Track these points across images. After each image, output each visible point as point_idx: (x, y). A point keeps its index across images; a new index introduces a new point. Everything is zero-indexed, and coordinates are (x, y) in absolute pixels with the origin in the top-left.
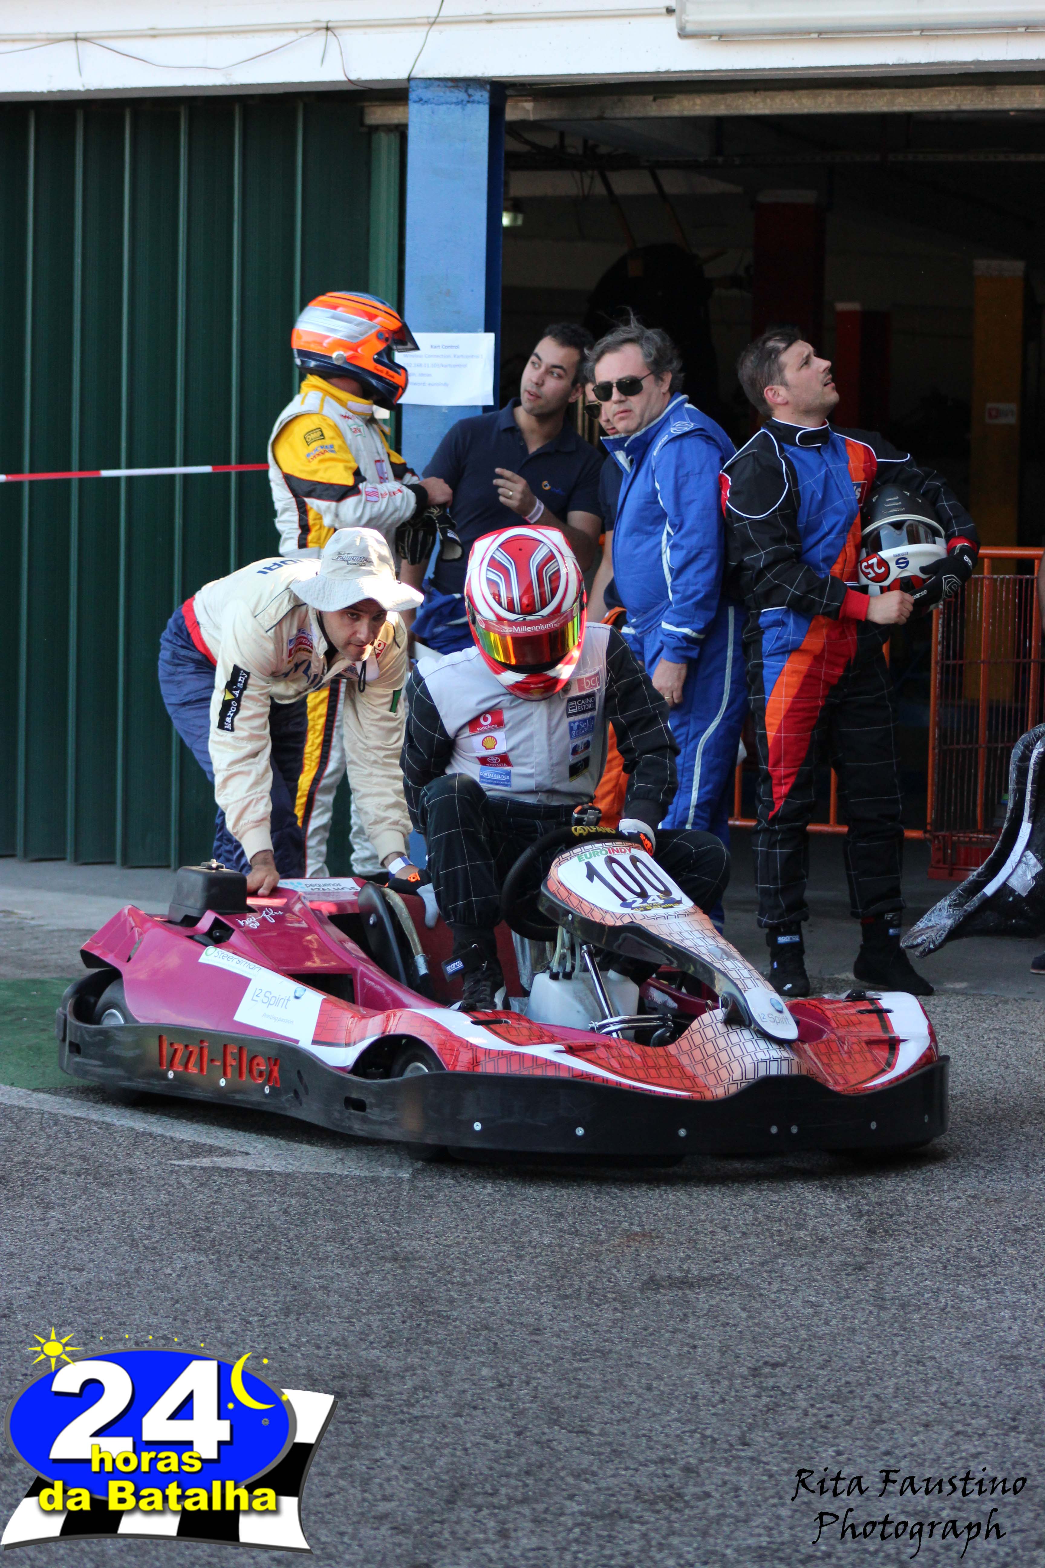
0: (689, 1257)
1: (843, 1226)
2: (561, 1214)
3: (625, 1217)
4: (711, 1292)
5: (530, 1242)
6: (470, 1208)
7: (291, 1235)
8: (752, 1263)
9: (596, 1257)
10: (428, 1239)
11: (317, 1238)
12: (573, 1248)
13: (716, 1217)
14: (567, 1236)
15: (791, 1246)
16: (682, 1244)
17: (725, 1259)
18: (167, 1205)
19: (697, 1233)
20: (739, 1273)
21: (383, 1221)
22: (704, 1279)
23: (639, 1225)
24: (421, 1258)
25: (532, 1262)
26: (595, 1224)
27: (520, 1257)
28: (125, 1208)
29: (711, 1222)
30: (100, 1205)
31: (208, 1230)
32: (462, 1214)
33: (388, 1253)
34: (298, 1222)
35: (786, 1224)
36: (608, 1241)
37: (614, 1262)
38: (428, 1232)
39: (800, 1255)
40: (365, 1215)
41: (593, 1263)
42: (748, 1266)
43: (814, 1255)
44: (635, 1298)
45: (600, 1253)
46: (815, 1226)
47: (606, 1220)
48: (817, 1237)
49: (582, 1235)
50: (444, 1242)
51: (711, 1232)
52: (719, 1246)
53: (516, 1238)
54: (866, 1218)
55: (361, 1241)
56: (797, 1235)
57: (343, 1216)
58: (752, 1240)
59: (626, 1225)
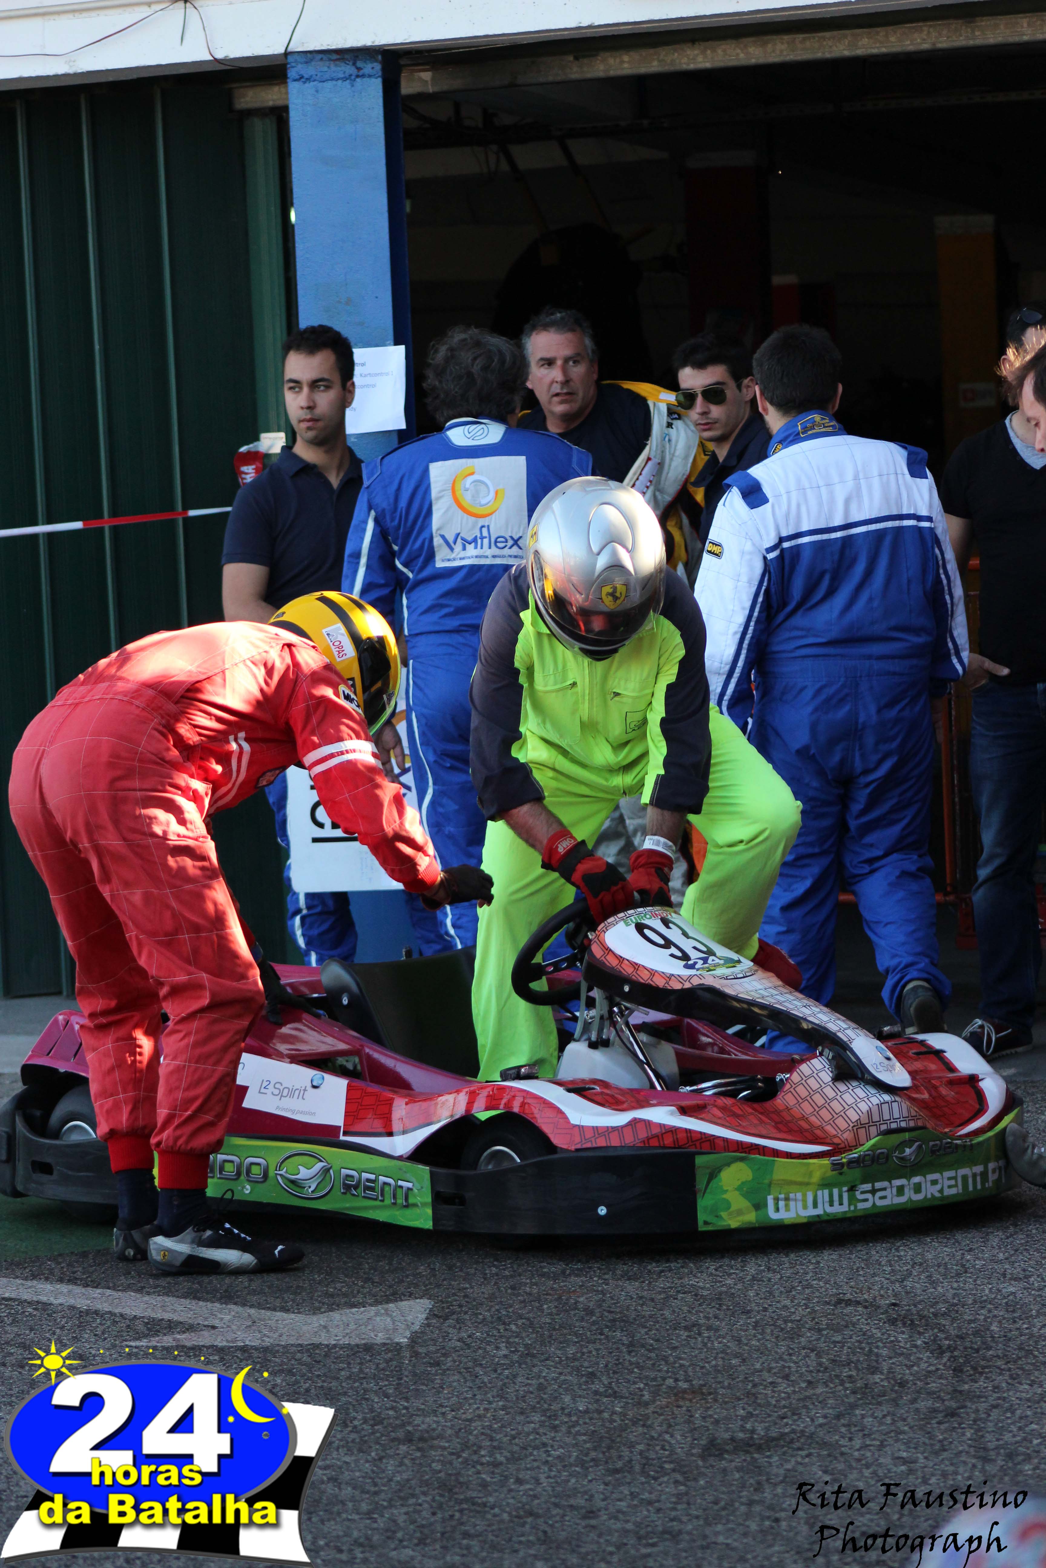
0: (751, 1415)
1: (923, 1366)
2: (593, 1375)
3: (667, 1372)
4: (784, 1453)
5: (563, 1409)
6: (485, 1373)
8: (825, 1417)
9: (643, 1421)
10: (443, 1414)
12: (614, 1413)
13: (773, 1365)
14: (605, 1400)
15: (866, 1392)
16: (739, 1399)
17: (794, 1414)
19: (755, 1385)
20: (812, 1429)
21: (387, 1396)
22: (774, 1439)
23: (686, 1381)
24: (440, 1437)
25: (569, 1432)
26: (635, 1383)
27: (555, 1428)
29: (769, 1370)
32: (478, 1382)
33: (400, 1434)
35: (857, 1368)
36: (654, 1401)
37: (665, 1427)
38: (441, 1406)
39: (880, 1404)
40: (366, 1391)
41: (640, 1429)
42: (821, 1421)
43: (895, 1402)
44: (697, 1467)
45: (647, 1417)
46: (891, 1368)
47: (647, 1377)
48: (895, 1381)
49: (622, 1397)
50: (464, 1416)
51: (771, 1383)
52: (783, 1399)
53: (546, 1406)
54: (948, 1354)
55: (365, 1421)
56: (872, 1381)
57: (339, 1394)
58: (820, 1390)
59: (670, 1381)
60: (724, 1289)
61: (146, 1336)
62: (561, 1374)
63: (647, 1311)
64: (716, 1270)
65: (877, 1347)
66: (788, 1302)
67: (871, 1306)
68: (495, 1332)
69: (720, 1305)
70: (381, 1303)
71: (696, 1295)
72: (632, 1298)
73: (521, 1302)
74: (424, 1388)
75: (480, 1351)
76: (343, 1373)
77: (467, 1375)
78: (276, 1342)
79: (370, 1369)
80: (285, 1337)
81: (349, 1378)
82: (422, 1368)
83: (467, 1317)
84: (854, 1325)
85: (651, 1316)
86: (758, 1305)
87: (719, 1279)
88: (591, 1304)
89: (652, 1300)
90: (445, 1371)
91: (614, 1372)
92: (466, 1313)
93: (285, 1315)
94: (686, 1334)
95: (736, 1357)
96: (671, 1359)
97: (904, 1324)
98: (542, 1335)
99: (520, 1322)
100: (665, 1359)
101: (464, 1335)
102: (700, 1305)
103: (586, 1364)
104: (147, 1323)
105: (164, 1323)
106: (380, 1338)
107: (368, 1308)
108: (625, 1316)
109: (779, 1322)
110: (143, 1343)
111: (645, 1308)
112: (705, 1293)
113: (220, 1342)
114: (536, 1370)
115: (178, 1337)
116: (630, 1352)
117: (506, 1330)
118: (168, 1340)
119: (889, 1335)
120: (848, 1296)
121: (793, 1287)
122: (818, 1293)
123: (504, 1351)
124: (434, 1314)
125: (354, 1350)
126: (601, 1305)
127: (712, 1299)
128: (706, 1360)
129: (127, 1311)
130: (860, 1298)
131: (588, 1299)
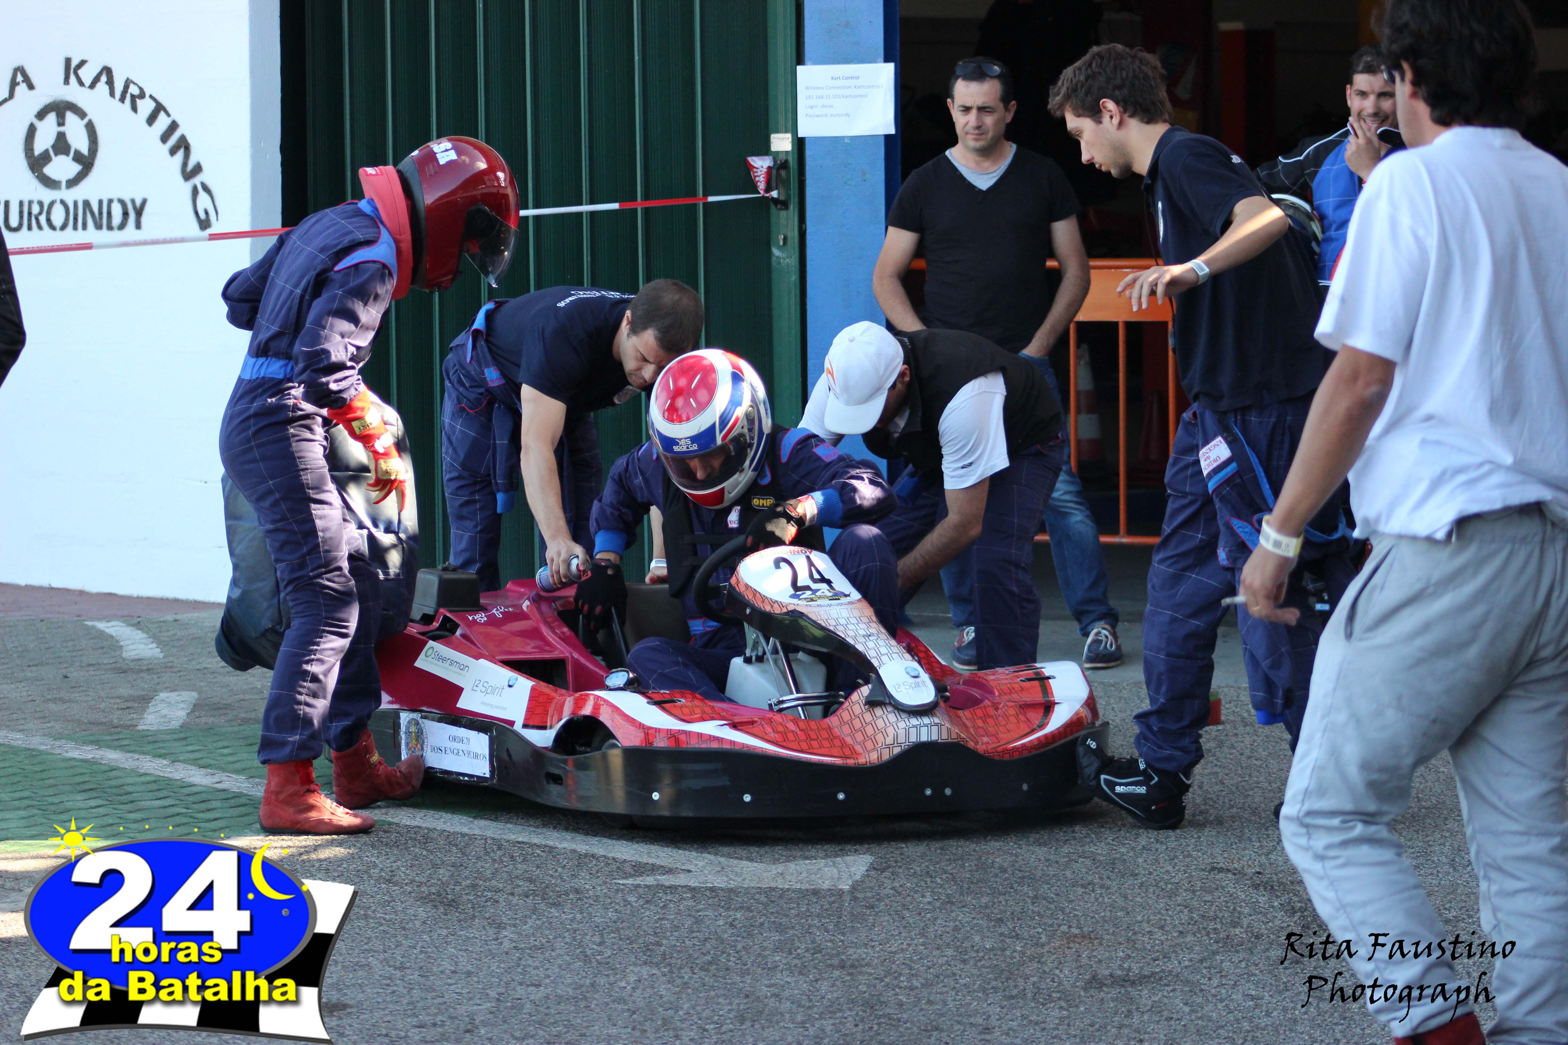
0: (1128, 957)
1: (1277, 922)
2: (1001, 920)
3: (1063, 920)
4: (1153, 989)
5: (973, 946)
6: (910, 917)
7: (739, 947)
8: (1190, 961)
9: (1038, 959)
10: (873, 946)
11: (764, 949)
12: (1014, 951)
13: (1152, 918)
14: (1008, 940)
15: (1227, 943)
16: (1120, 944)
17: (1164, 958)
18: (615, 922)
19: (1135, 934)
20: (1179, 970)
21: (827, 931)
22: (1145, 977)
23: (1078, 928)
24: (868, 965)
25: (976, 966)
26: (1035, 928)
27: (964, 962)
28: (575, 926)
29: (1148, 922)
30: (550, 923)
31: (659, 944)
32: (904, 922)
33: (835, 962)
34: (745, 935)
35: (1222, 923)
36: (1049, 943)
37: (1056, 964)
38: (872, 940)
39: (1237, 952)
40: (810, 926)
41: (1035, 965)
42: (1187, 964)
43: (1250, 951)
44: (1079, 997)
45: (1041, 955)
46: (1250, 923)
47: (1045, 924)
48: (1253, 934)
49: (1023, 939)
50: (889, 949)
51: (1149, 932)
52: (1158, 945)
53: (958, 944)
54: (1299, 914)
55: (807, 950)
56: (1233, 933)
57: (788, 928)
58: (1189, 938)
59: (1064, 928)
60: (1118, 856)
61: (632, 876)
62: (974, 918)
63: (1051, 871)
64: (1113, 840)
65: (1241, 907)
66: (1170, 868)
67: (1239, 873)
68: (923, 883)
69: (1113, 869)
70: (830, 857)
71: (1094, 860)
72: (1040, 860)
73: (947, 860)
74: (859, 925)
75: (909, 898)
76: (793, 911)
77: (897, 918)
78: (740, 885)
79: (816, 909)
80: (747, 881)
81: (797, 915)
82: (859, 910)
83: (901, 870)
84: (1223, 888)
85: (1054, 876)
86: (1145, 869)
87: (1114, 847)
88: (1006, 865)
89: (1057, 862)
90: (877, 913)
91: (1019, 919)
92: (900, 867)
93: (749, 864)
94: (1082, 890)
95: (1122, 910)
96: (1068, 910)
97: (1265, 889)
98: (962, 887)
99: (944, 876)
100: (1062, 910)
101: (897, 885)
102: (1096, 868)
103: (996, 911)
104: (635, 866)
105: (648, 867)
106: (826, 885)
107: (819, 860)
108: (1033, 874)
109: (1162, 884)
110: (630, 881)
111: (1050, 869)
112: (1102, 858)
113: (693, 883)
114: (953, 914)
115: (659, 877)
116: (1033, 903)
117: (932, 882)
118: (650, 880)
119: (1252, 897)
120: (1221, 865)
121: (1176, 857)
122: (1195, 862)
123: (929, 899)
124: (872, 867)
125: (804, 894)
126: (1013, 865)
127: (1107, 864)
128: (1096, 912)
129: (618, 856)
130: (1231, 867)
131: (1004, 860)
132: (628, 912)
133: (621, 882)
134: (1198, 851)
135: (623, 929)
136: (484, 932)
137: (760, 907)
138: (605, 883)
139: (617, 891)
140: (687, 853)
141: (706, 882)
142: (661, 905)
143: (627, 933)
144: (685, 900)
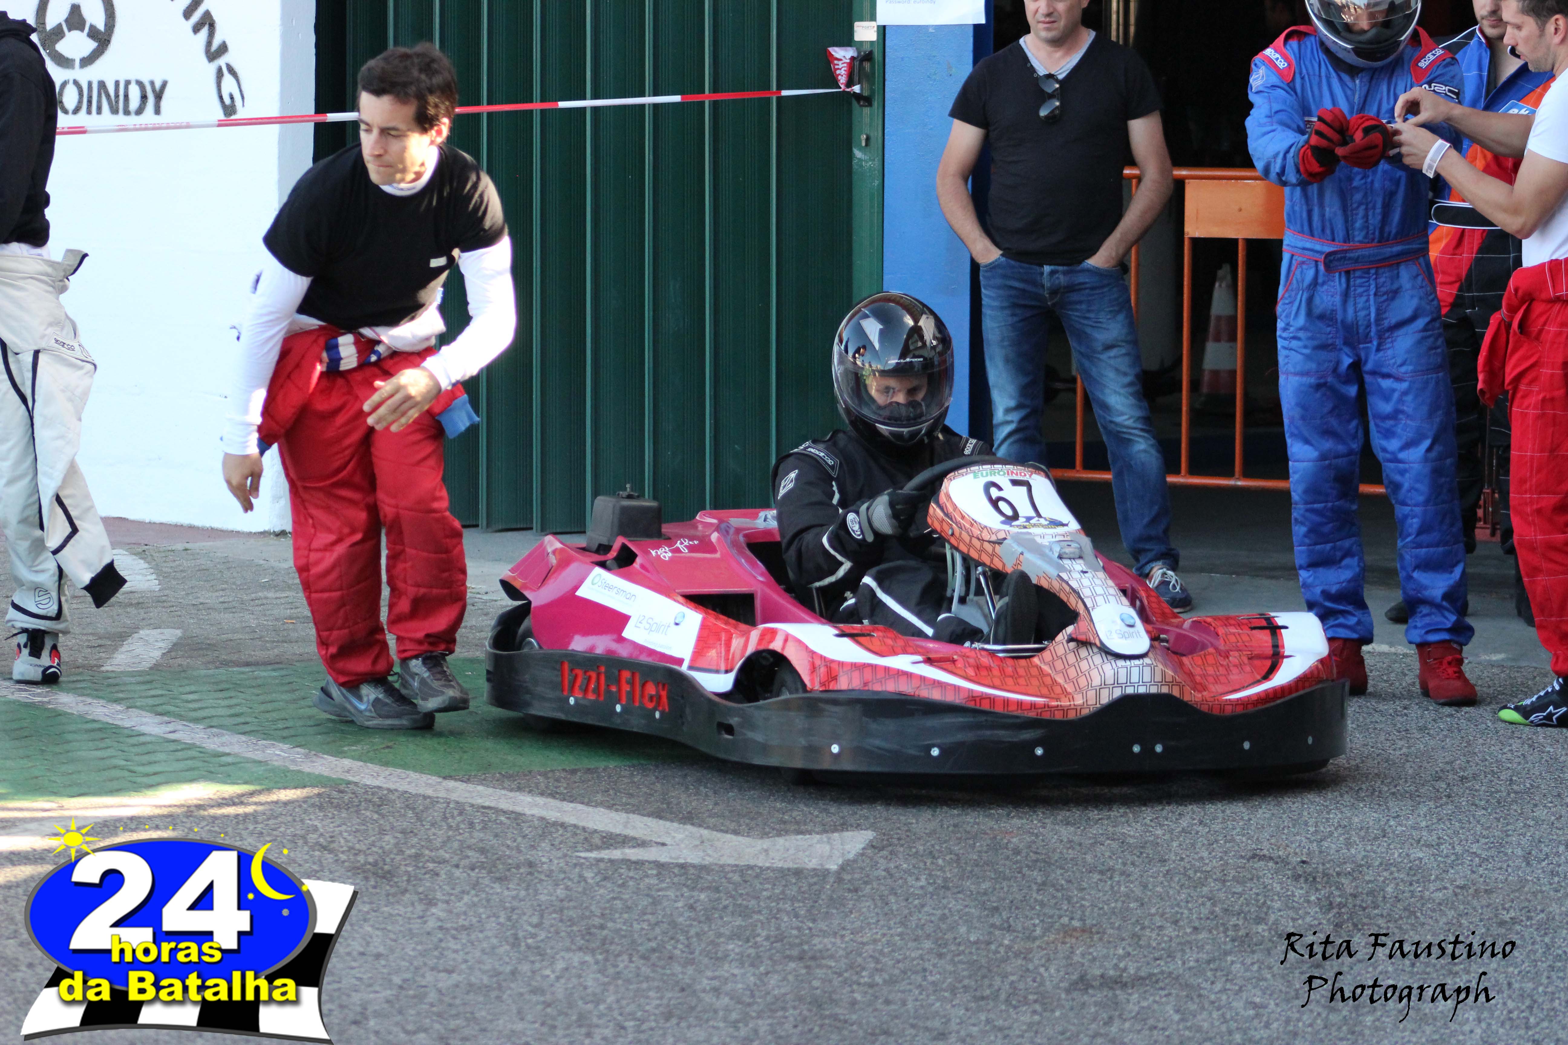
0: (1128, 955)
2: (996, 909)
3: (1066, 911)
5: (955, 938)
6: (896, 902)
7: (692, 932)
8: (1197, 961)
9: (1025, 955)
10: (843, 936)
12: (1001, 945)
13: (1167, 911)
14: (997, 932)
15: (1244, 942)
16: (1123, 939)
17: (1168, 957)
18: (562, 901)
20: (1181, 972)
21: (796, 917)
23: (1080, 920)
24: (830, 957)
25: (952, 961)
26: (1032, 919)
27: (940, 956)
28: (515, 904)
29: (1162, 916)
30: (488, 901)
31: (602, 927)
32: (886, 909)
33: (795, 952)
34: (703, 919)
35: (1244, 918)
36: (1043, 936)
37: (1043, 961)
38: (843, 929)
40: (779, 911)
41: (1019, 962)
42: (1192, 964)
47: (1045, 914)
48: (1276, 932)
49: (1014, 931)
50: (860, 940)
51: (1159, 927)
52: (1165, 942)
53: (940, 935)
55: (768, 938)
56: (1254, 931)
57: (754, 912)
58: (1202, 936)
59: (1065, 920)
60: (1151, 839)
61: (598, 848)
62: (966, 906)
63: (1070, 854)
64: (1151, 820)
65: (1272, 901)
66: (1205, 854)
67: (1282, 862)
68: (921, 865)
69: (1141, 853)
71: (1122, 842)
72: (1062, 841)
73: (957, 839)
74: (834, 911)
75: (901, 881)
76: (765, 893)
77: (879, 903)
78: (716, 861)
79: (792, 891)
80: (725, 857)
81: (769, 898)
82: (841, 893)
83: (902, 849)
84: (1258, 878)
85: (1072, 859)
86: (1176, 854)
87: (1151, 829)
88: (1021, 846)
89: (1080, 844)
90: (860, 897)
91: (1017, 908)
92: (902, 845)
93: (733, 838)
94: (1099, 877)
95: (1137, 901)
96: (1075, 900)
97: (1306, 880)
98: (964, 870)
99: (948, 857)
100: (1069, 899)
101: (892, 865)
102: (1123, 852)
103: (994, 899)
104: (605, 837)
105: (619, 838)
106: (813, 864)
107: (813, 836)
108: (1049, 858)
109: (1191, 873)
110: (594, 855)
111: (1070, 851)
112: (1132, 841)
113: (664, 858)
114: (945, 901)
115: (628, 851)
116: (1039, 890)
117: (932, 863)
118: (616, 854)
119: (1288, 890)
120: (1265, 852)
121: (1217, 841)
122: (1237, 848)
123: (923, 883)
124: (871, 845)
125: (783, 873)
126: (1030, 847)
127: (1136, 847)
128: (1107, 903)
129: (591, 825)
130: (1275, 854)
131: (1021, 841)
132: (580, 889)
133: (583, 855)
134: (1244, 835)
135: (568, 908)
136: (410, 909)
137: (731, 886)
138: (565, 856)
139: (575, 865)
140: (668, 824)
141: (678, 858)
142: (620, 882)
143: (571, 913)
144: (647, 876)
